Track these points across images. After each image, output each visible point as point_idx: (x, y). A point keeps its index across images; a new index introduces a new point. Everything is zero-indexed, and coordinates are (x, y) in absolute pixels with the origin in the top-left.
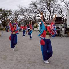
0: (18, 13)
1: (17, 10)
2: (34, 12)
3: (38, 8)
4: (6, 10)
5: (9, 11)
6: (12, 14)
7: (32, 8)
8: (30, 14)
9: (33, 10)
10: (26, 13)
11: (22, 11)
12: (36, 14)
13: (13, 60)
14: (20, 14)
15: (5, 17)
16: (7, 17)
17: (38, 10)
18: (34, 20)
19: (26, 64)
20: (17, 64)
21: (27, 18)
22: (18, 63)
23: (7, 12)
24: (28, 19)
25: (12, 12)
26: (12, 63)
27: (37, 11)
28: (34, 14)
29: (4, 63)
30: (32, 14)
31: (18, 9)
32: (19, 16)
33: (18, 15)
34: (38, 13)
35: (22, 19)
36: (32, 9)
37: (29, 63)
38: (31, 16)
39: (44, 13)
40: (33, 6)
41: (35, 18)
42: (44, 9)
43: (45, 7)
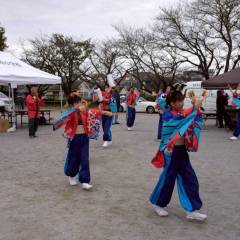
0: (113, 50)
1: (110, 38)
2: (171, 44)
3: (186, 32)
4: (75, 40)
6: (96, 54)
7: (162, 30)
8: (157, 53)
9: (168, 40)
10: (140, 51)
11: (129, 41)
12: (178, 51)
13: (94, 203)
15: (71, 63)
16: (78, 64)
17: (185, 39)
18: (170, 73)
20: (109, 215)
22: (110, 211)
23: (77, 48)
24: (147, 70)
25: (93, 46)
26: (92, 210)
27: (180, 41)
28: (169, 52)
29: (67, 209)
32: (119, 60)
33: (114, 56)
34: (183, 50)
35: (127, 71)
36: (162, 36)
38: (157, 61)
39: (207, 49)
40: (167, 23)
41: (174, 66)
42: (206, 34)
43: (212, 27)
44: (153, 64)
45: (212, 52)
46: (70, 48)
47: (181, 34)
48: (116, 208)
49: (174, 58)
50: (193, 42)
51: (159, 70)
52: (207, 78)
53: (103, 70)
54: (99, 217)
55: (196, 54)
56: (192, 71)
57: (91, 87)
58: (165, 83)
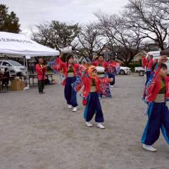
0: (94, 31)
2: (136, 25)
3: (147, 16)
4: (68, 25)
5: (75, 28)
6: (82, 34)
7: (129, 15)
9: (134, 22)
10: (113, 31)
11: (105, 24)
12: (141, 30)
13: (88, 140)
14: (100, 32)
15: (65, 41)
16: (70, 41)
17: (146, 21)
18: (135, 45)
21: (116, 41)
23: (69, 30)
24: (119, 44)
25: (80, 28)
26: (88, 146)
27: (142, 23)
28: (135, 31)
30: (131, 31)
31: (96, 21)
32: (98, 38)
33: (95, 35)
34: (145, 29)
35: (104, 46)
36: (129, 19)
37: (129, 150)
38: (126, 37)
40: (133, 10)
41: (138, 40)
42: (161, 18)
43: (166, 11)
44: (123, 40)
45: (166, 30)
46: (64, 30)
47: (143, 18)
49: (138, 35)
50: (152, 23)
51: (127, 44)
52: (163, 49)
53: (88, 45)
54: (93, 150)
55: (154, 31)
56: (152, 44)
57: (79, 57)
58: (132, 53)
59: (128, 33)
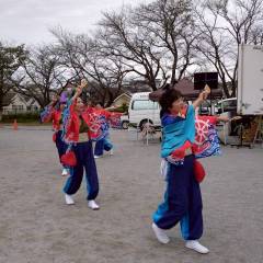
0: (51, 57)
1: (47, 44)
3: (131, 40)
4: (5, 46)
5: (19, 51)
6: (31, 61)
7: (105, 37)
8: (100, 61)
9: (112, 48)
10: (82, 59)
11: (69, 48)
14: (62, 59)
16: (11, 73)
17: (130, 47)
18: (115, 83)
19: (84, 251)
20: (51, 253)
23: (8, 55)
24: (91, 79)
25: (27, 52)
28: (114, 61)
30: (108, 61)
31: (54, 42)
33: (52, 64)
34: (129, 59)
35: (68, 82)
36: (105, 43)
37: (98, 249)
38: (101, 70)
39: (153, 58)
40: (110, 29)
41: (119, 75)
42: (152, 43)
43: (157, 35)
44: (97, 74)
45: (158, 61)
47: (126, 42)
48: (60, 243)
49: (120, 67)
50: (139, 51)
51: (104, 80)
52: (155, 89)
53: (40, 80)
54: (40, 256)
55: (142, 63)
56: (138, 81)
57: (27, 100)
58: (111, 95)
59: (104, 63)
